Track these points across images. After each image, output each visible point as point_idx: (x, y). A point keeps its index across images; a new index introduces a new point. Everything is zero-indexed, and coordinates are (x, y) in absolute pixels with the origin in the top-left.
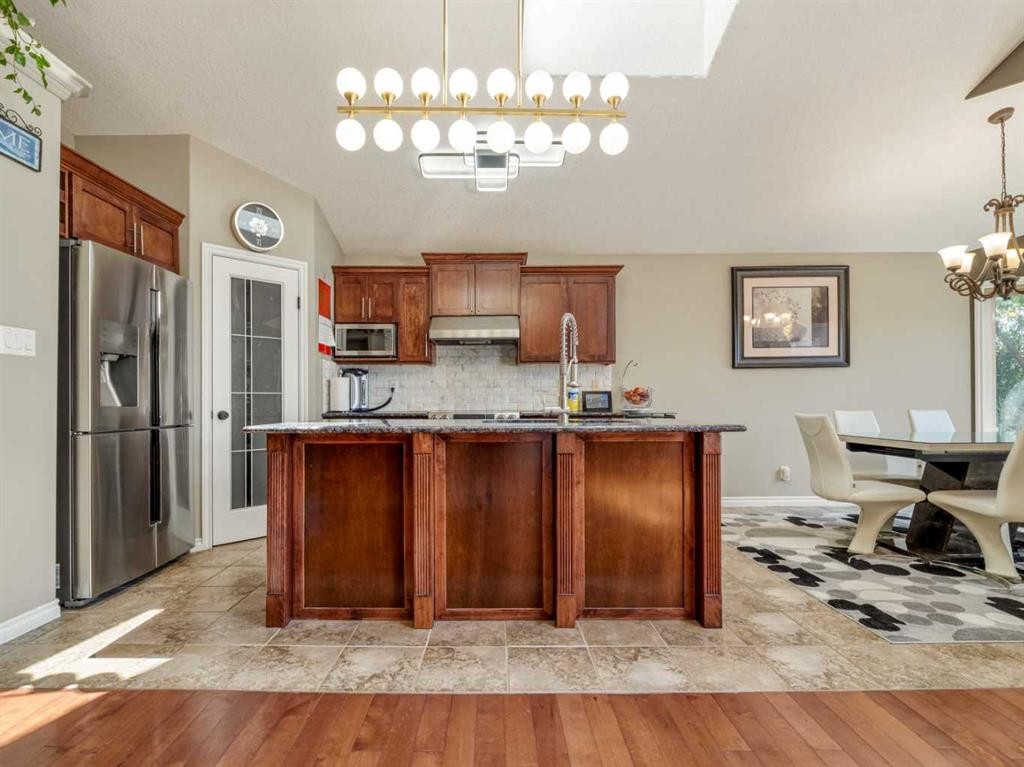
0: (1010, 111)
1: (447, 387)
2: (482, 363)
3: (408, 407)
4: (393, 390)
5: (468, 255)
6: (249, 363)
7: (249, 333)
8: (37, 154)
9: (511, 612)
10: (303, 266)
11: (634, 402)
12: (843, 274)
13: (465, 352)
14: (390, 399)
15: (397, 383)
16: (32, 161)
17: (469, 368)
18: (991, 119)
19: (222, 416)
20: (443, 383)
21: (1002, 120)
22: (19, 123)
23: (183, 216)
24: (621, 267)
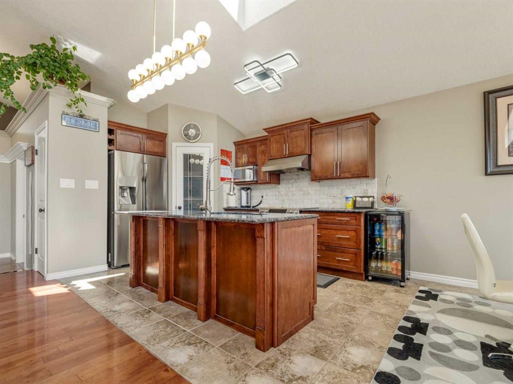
1: (286, 195)
2: (301, 182)
3: (269, 205)
4: (262, 197)
6: (190, 188)
7: (190, 175)
8: (98, 127)
10: (212, 145)
14: (261, 201)
15: (264, 193)
16: (96, 129)
17: (295, 185)
19: (180, 208)
20: (283, 193)
22: (91, 119)
23: (167, 134)
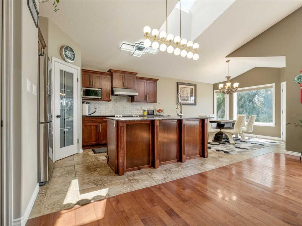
0: (229, 61)
1: (112, 108)
2: (122, 101)
3: (101, 114)
4: (96, 108)
5: (123, 71)
7: (64, 89)
9: (172, 162)
10: (78, 68)
11: (159, 112)
12: (195, 86)
13: (117, 98)
14: (95, 111)
15: (97, 106)
17: (118, 103)
18: (227, 62)
20: (111, 107)
21: (228, 62)
23: (46, 46)
24: (158, 79)
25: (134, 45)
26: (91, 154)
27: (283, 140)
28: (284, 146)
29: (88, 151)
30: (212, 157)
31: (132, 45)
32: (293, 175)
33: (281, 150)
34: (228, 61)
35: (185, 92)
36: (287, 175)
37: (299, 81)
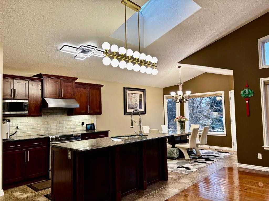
2: (55, 115)
3: (24, 134)
4: (17, 127)
12: (144, 91)
14: (16, 132)
18: (178, 67)
24: (102, 84)
25: (78, 47)
26: (19, 196)
27: (235, 150)
28: (235, 157)
29: (12, 192)
30: (172, 179)
31: (76, 47)
32: (246, 190)
33: (234, 163)
34: (180, 67)
35: (134, 99)
36: (241, 191)
37: (245, 95)
